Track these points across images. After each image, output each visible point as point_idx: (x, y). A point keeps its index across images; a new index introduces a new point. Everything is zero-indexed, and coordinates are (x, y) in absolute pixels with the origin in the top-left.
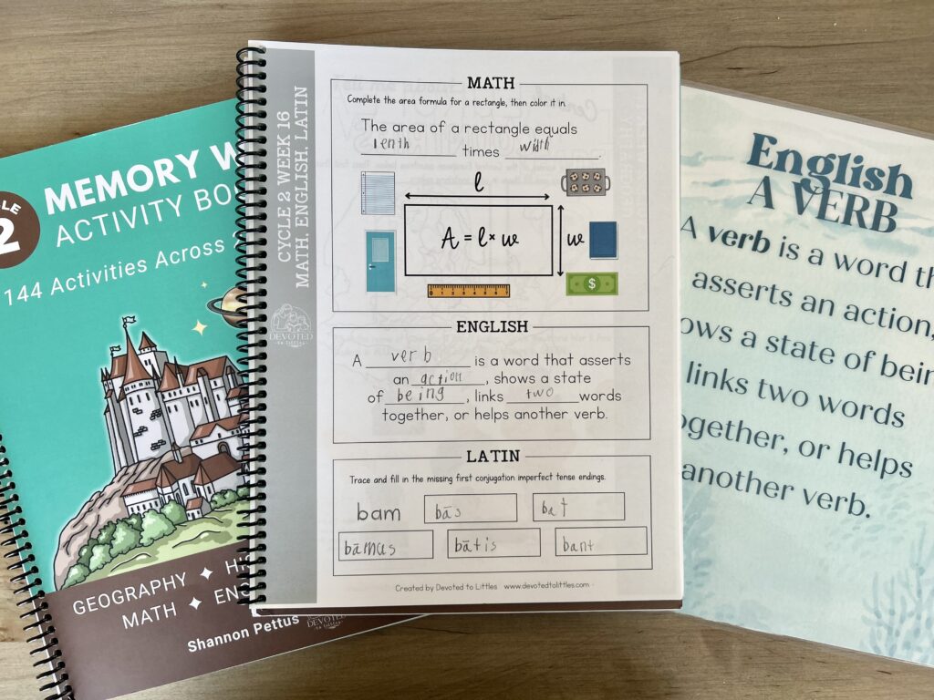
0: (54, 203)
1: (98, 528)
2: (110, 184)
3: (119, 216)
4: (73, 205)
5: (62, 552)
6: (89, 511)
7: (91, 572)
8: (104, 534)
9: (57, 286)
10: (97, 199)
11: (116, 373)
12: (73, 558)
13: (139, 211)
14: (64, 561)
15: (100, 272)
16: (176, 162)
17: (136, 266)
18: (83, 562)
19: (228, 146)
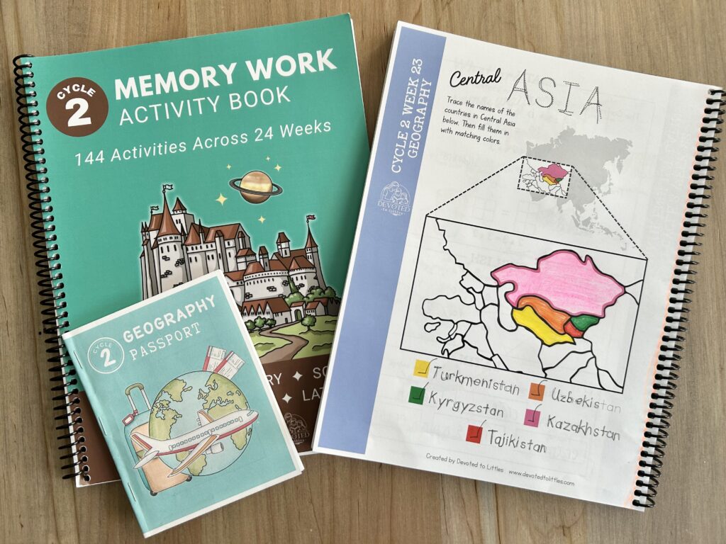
0: (121, 91)
2: (165, 81)
3: (170, 107)
4: (136, 95)
9: (116, 155)
10: (155, 92)
11: (153, 227)
13: (185, 104)
15: (150, 148)
16: (218, 71)
17: (178, 146)
19: (259, 62)
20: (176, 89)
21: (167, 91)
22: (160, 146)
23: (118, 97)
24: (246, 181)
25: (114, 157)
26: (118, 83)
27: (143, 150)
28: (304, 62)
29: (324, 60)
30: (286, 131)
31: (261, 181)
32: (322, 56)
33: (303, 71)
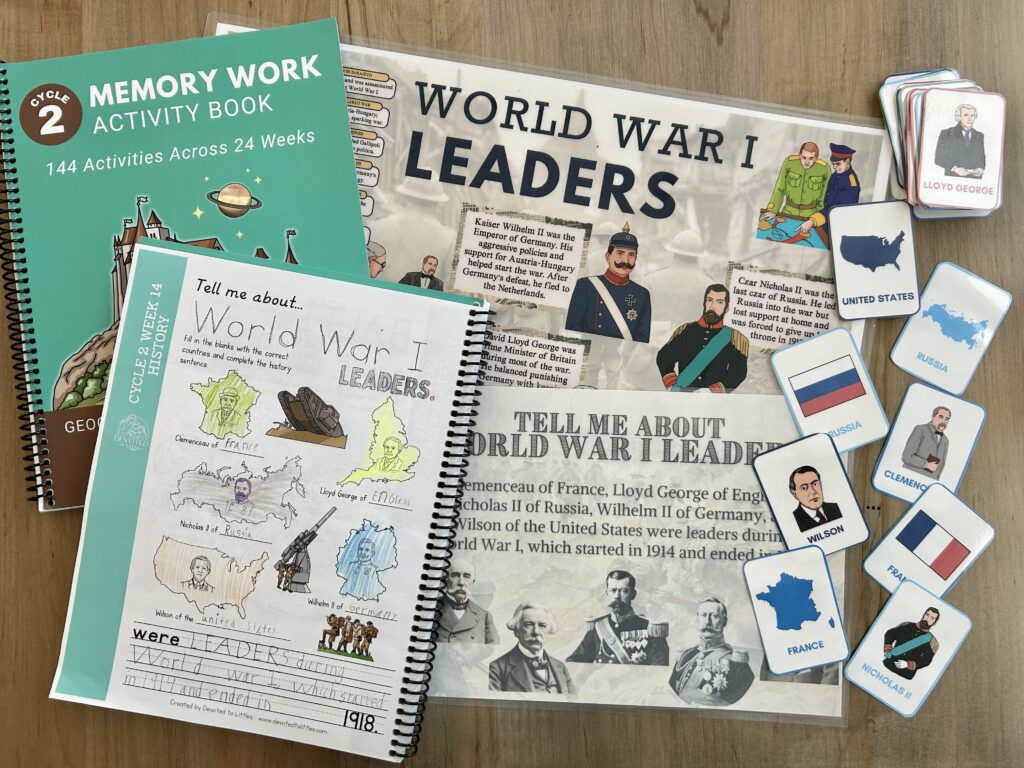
0: (96, 99)
1: (93, 365)
2: (142, 87)
3: (146, 115)
4: (111, 102)
5: (63, 380)
6: (89, 349)
7: (83, 399)
8: (98, 370)
9: (89, 165)
10: (131, 99)
11: (126, 241)
12: (70, 386)
13: (163, 112)
14: (63, 387)
15: (125, 158)
16: (198, 78)
17: (154, 156)
18: (78, 390)
19: (241, 69)
20: (153, 97)
21: (144, 98)
22: (135, 156)
23: (93, 104)
24: (225, 194)
25: (86, 167)
26: (94, 90)
27: (117, 162)
28: (288, 70)
29: (308, 67)
30: (268, 141)
31: (239, 194)
32: (308, 61)
33: (286, 79)
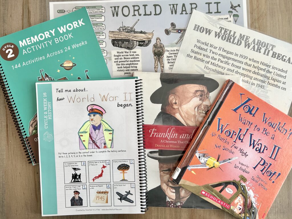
2: (34, 38)
3: (37, 46)
4: (26, 45)
6: (36, 116)
10: (32, 42)
13: (42, 44)
14: (31, 129)
15: (34, 60)
16: (50, 32)
17: (42, 57)
18: (36, 129)
19: (62, 27)
20: (38, 40)
21: (35, 41)
22: (37, 59)
23: (21, 46)
24: (65, 64)
25: (23, 65)
26: (20, 42)
27: (32, 61)
28: (75, 25)
29: (81, 23)
30: (74, 46)
31: (69, 63)
32: (80, 21)
33: (75, 27)
